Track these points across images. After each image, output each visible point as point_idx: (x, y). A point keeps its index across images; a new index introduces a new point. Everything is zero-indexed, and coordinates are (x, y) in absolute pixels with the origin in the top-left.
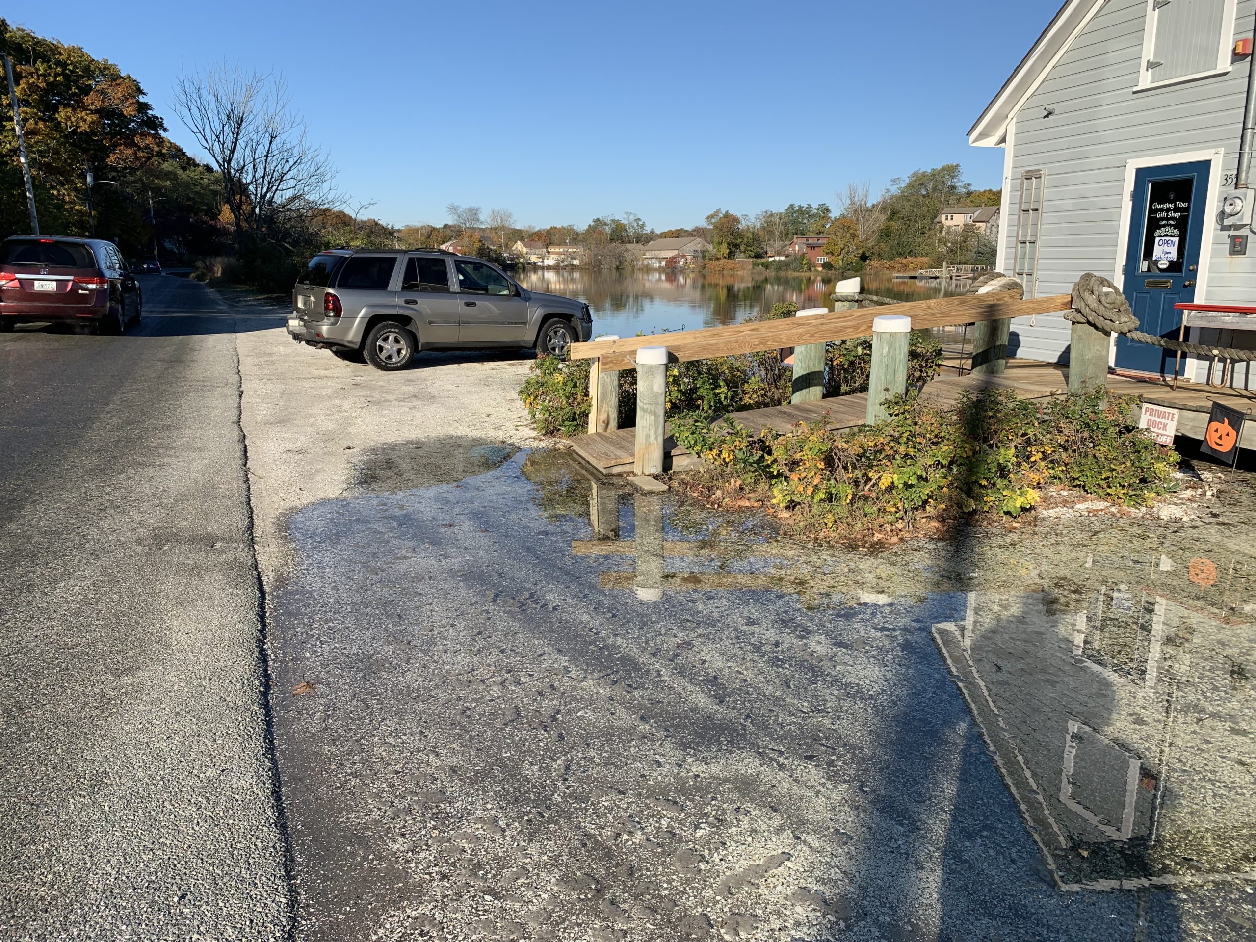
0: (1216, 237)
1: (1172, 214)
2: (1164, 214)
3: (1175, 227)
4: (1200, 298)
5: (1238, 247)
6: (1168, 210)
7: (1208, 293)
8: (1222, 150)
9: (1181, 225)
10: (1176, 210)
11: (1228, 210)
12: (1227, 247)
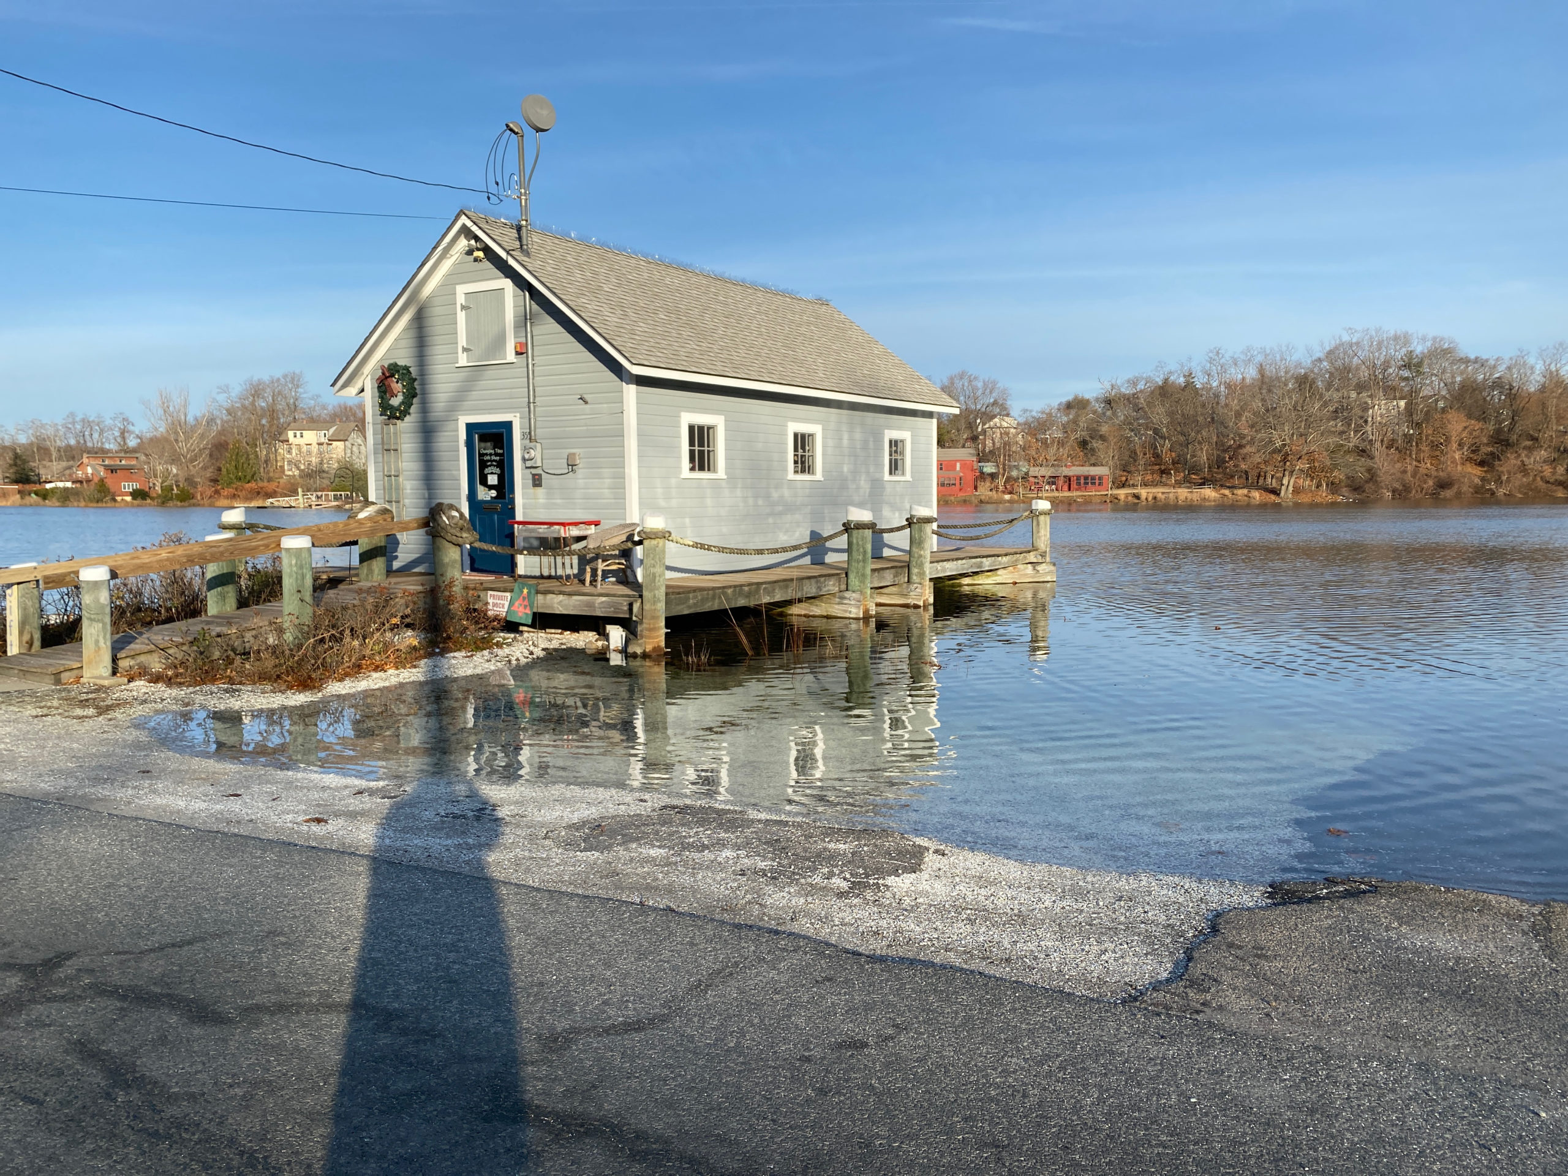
0: (523, 475)
1: (494, 458)
2: (488, 458)
3: (497, 466)
4: (519, 517)
5: (537, 481)
6: (491, 455)
7: (524, 513)
8: (518, 415)
9: (500, 465)
10: (496, 454)
11: (527, 456)
12: (531, 482)
